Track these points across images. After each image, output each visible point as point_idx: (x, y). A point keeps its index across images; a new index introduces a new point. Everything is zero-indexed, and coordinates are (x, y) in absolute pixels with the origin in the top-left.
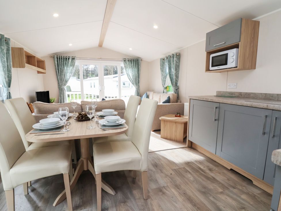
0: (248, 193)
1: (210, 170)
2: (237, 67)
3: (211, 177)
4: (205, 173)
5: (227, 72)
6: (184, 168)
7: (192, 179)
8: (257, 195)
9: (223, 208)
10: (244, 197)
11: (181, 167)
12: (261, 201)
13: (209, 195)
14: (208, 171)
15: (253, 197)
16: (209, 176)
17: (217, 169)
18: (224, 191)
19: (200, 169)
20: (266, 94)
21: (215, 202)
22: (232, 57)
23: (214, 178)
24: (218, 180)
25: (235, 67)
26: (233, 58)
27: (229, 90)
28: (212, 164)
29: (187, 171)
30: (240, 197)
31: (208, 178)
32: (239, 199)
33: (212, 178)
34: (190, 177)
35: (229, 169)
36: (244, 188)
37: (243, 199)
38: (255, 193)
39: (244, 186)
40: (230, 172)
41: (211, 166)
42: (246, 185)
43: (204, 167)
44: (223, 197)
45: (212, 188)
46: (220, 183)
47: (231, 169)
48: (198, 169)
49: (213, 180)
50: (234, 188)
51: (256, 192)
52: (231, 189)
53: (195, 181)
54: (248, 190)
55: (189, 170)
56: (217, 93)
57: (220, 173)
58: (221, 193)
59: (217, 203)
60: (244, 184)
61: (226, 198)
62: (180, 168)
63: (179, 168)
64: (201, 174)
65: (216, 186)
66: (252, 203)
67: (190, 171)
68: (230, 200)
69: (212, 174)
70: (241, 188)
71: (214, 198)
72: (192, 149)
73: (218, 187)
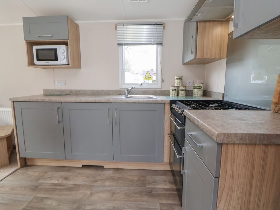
0: (107, 178)
1: (66, 179)
2: (69, 65)
3: (72, 186)
4: (63, 186)
5: (53, 69)
6: (35, 198)
7: (54, 203)
8: (112, 175)
9: (103, 207)
10: (107, 183)
11: (30, 200)
12: (118, 178)
13: (84, 206)
14: (65, 182)
15: (112, 179)
16: (70, 186)
17: (71, 174)
18: (91, 190)
19: (55, 185)
20: (93, 90)
21: (93, 208)
22: (63, 53)
23: (75, 185)
24: (80, 185)
25: (66, 65)
26: (63, 55)
27: (58, 88)
28: (63, 171)
29: (42, 199)
30: (105, 186)
31: (70, 189)
32: (106, 188)
33: (74, 186)
34: (51, 204)
35: (81, 166)
36: (102, 176)
37: (109, 186)
38: (111, 175)
39: (101, 174)
40: (83, 168)
41: (64, 174)
42: (101, 173)
43: (58, 180)
44: (95, 197)
45: (81, 196)
46: (84, 186)
47: (83, 166)
48: (53, 187)
49: (76, 187)
50: (96, 181)
51: (110, 173)
52: (95, 184)
53: (61, 203)
54: (105, 176)
55: (44, 196)
56: (43, 91)
57: (77, 176)
58: (91, 194)
59: (95, 207)
60: (99, 172)
61: (98, 196)
62: (30, 202)
63: (27, 203)
64: (61, 190)
65: (82, 191)
66: (115, 184)
67: (47, 196)
68: (102, 195)
69: (71, 183)
70: (100, 178)
71: (89, 205)
72: (28, 168)
73: (85, 191)
